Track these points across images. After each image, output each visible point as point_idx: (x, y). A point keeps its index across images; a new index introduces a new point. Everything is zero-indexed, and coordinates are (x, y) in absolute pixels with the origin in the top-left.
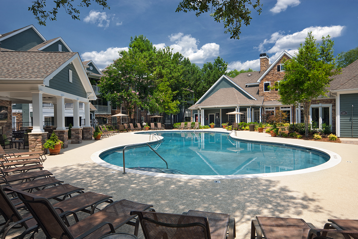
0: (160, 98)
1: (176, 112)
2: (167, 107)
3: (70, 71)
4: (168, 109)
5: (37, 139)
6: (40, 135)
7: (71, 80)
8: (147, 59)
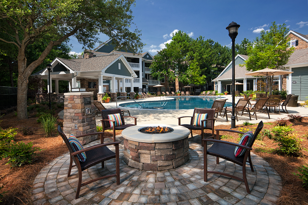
0: (189, 74)
1: (203, 83)
2: (195, 80)
3: (119, 64)
4: (196, 82)
5: (100, 96)
6: (101, 94)
7: (120, 68)
8: (182, 48)
